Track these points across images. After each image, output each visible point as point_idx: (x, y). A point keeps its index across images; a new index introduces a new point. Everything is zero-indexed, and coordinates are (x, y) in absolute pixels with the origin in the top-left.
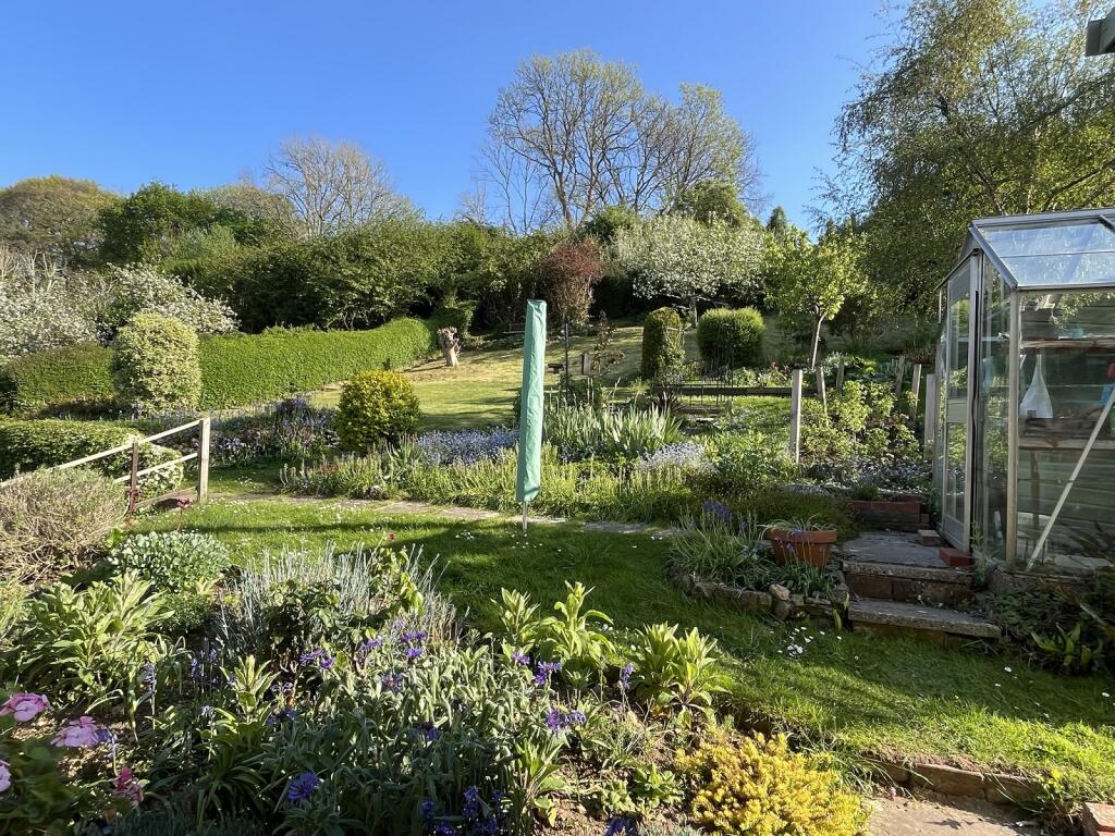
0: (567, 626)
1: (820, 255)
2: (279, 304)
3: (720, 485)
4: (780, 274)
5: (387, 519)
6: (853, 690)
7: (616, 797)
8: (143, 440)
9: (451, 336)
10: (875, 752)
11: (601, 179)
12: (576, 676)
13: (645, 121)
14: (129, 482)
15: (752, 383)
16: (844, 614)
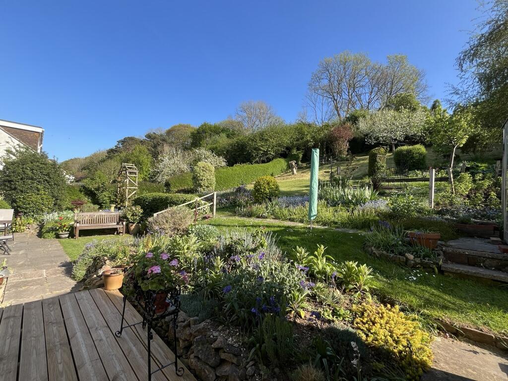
0: (318, 260)
1: (454, 119)
2: (239, 157)
3: (392, 216)
4: (432, 129)
5: (265, 224)
6: (436, 296)
7: (326, 314)
8: (198, 199)
9: (294, 164)
10: (441, 319)
11: (353, 99)
12: (319, 276)
13: (372, 74)
14: (195, 211)
15: (420, 176)
16: (439, 267)
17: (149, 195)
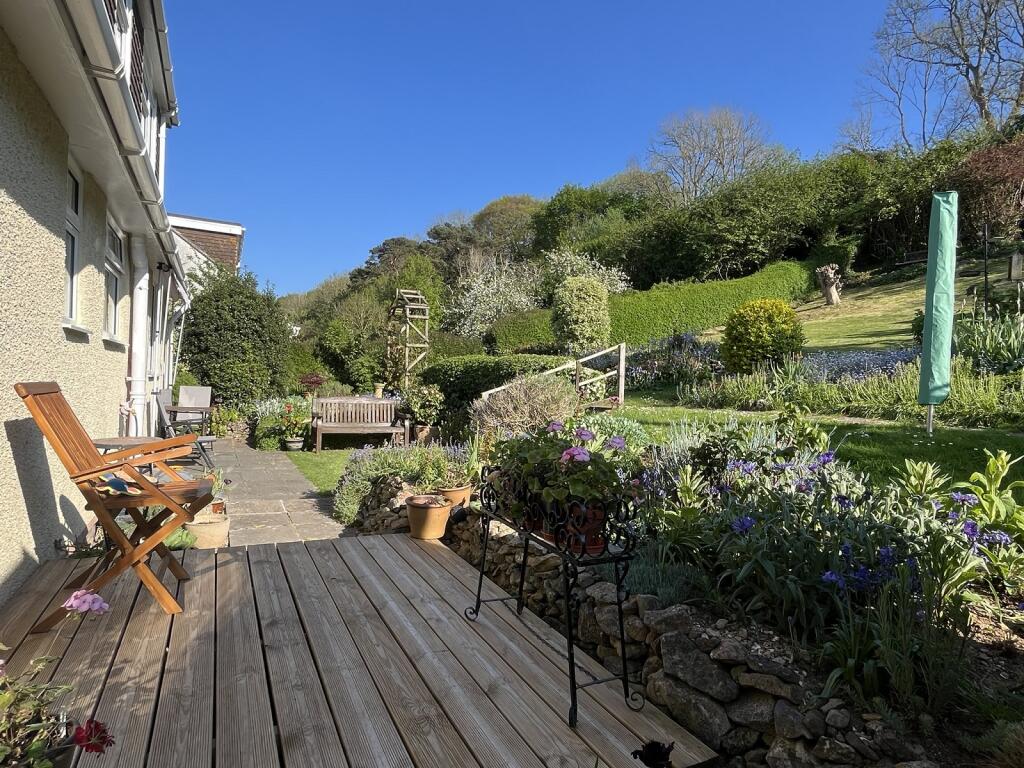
9: (831, 274)
17: (457, 362)
